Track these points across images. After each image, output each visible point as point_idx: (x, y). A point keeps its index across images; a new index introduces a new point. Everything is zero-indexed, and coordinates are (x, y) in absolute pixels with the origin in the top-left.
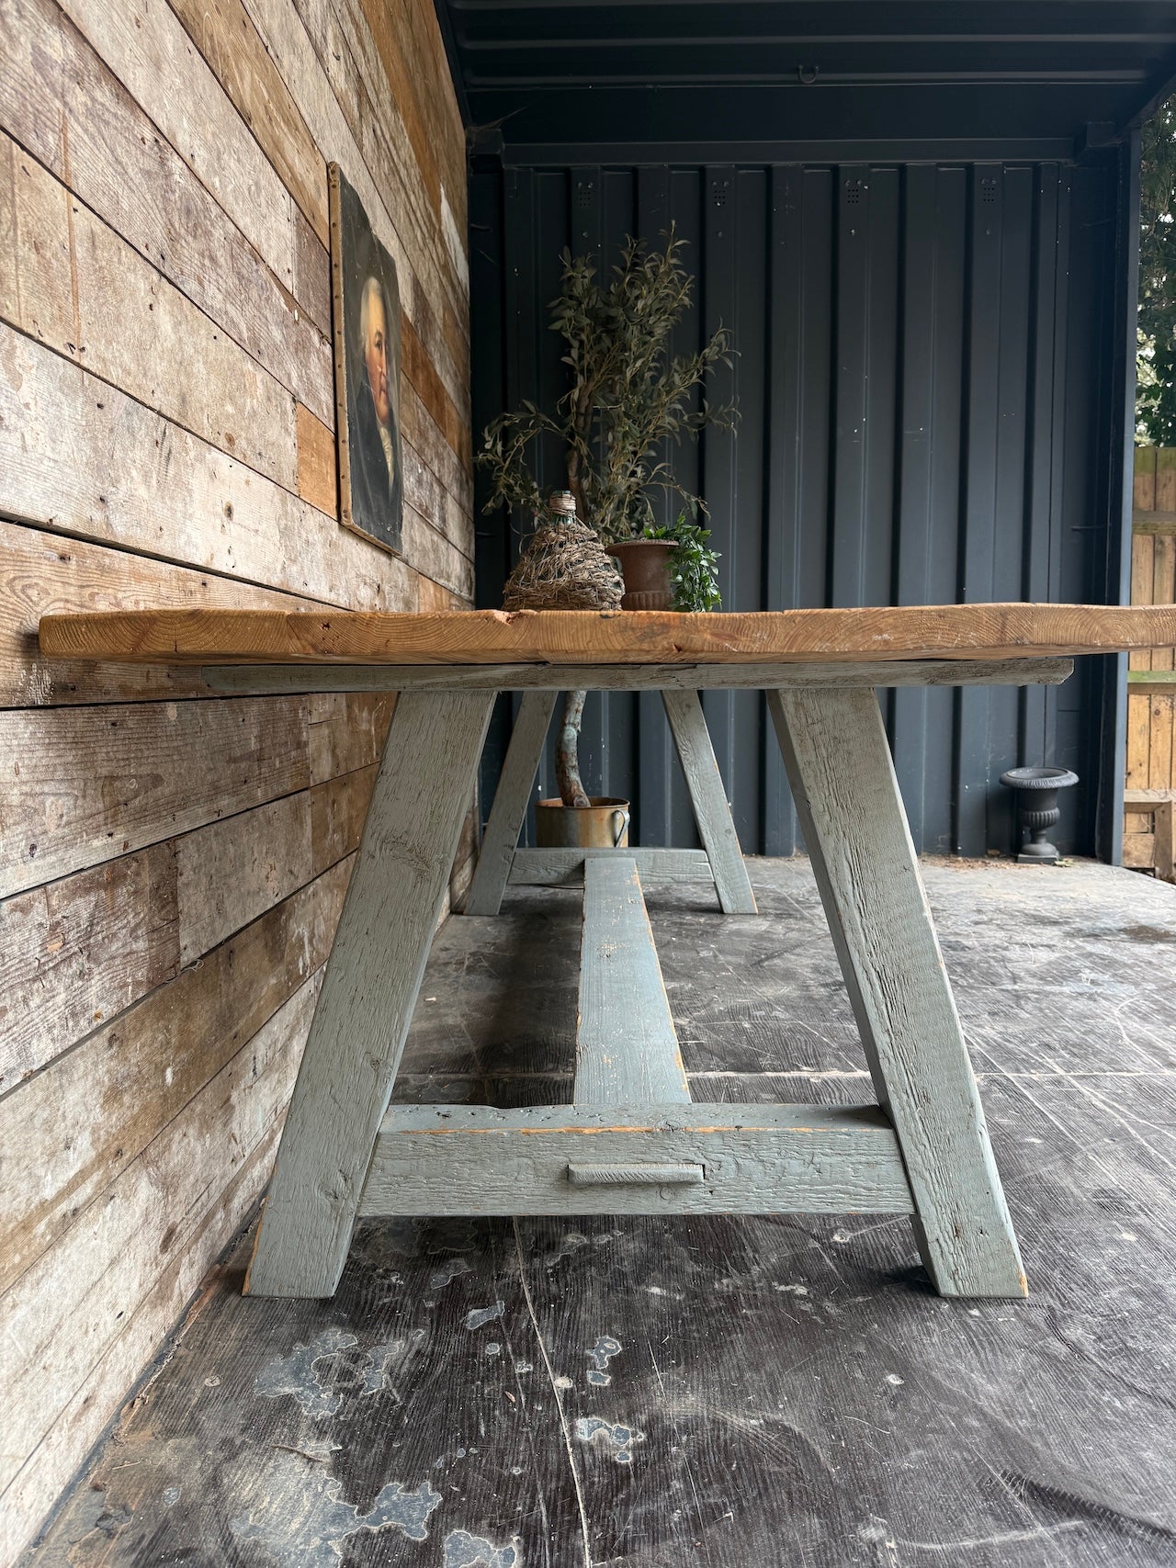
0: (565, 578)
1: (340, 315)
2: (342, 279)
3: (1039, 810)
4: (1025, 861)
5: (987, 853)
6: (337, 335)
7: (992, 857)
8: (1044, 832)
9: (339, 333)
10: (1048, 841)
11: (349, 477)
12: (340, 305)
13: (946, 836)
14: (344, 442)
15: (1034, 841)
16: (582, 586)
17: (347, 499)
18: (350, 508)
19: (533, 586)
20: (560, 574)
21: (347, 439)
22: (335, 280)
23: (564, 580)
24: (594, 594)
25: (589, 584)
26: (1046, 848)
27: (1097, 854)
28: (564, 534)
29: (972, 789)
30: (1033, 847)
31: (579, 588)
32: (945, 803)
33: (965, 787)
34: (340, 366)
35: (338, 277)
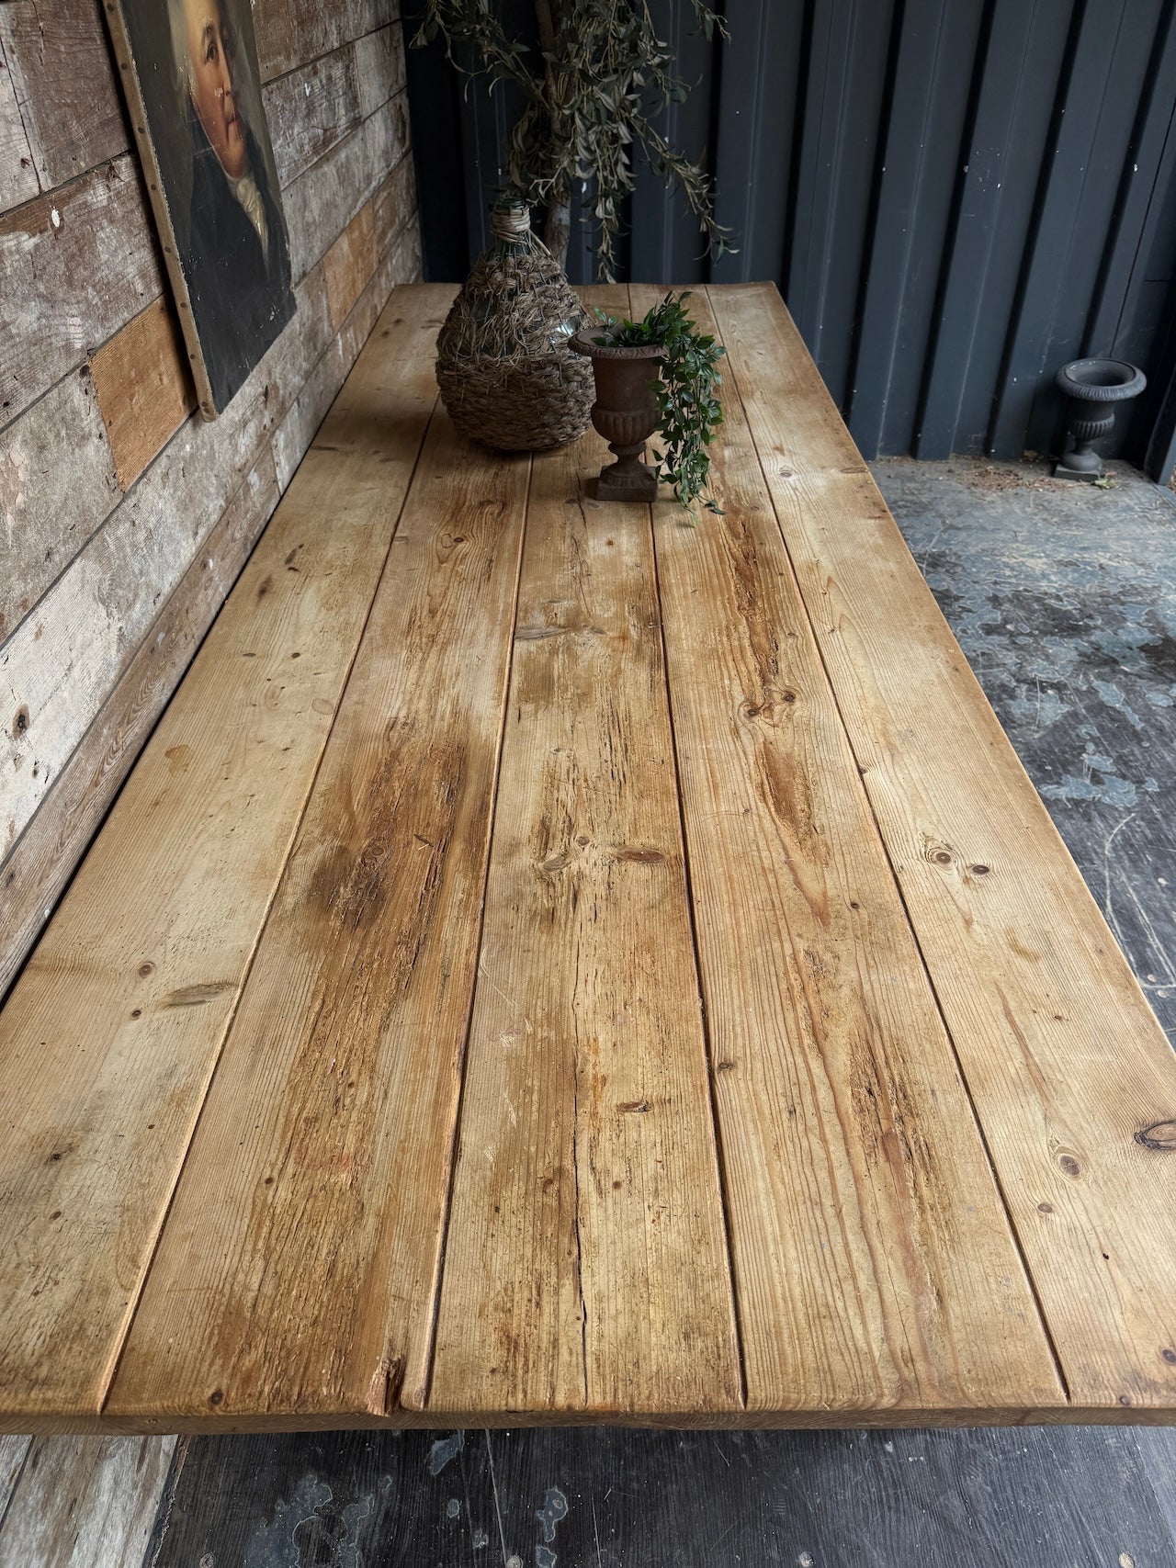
0: (518, 356)
1: (134, 96)
2: (125, 32)
3: (1092, 419)
4: (1062, 476)
5: (1023, 457)
6: (138, 136)
7: (1027, 461)
8: (1091, 442)
9: (141, 130)
10: (1094, 451)
11: (201, 355)
12: (132, 81)
13: (981, 435)
14: (184, 305)
15: (1078, 451)
16: (540, 366)
17: (204, 385)
18: (210, 399)
19: (473, 362)
20: (511, 348)
21: (188, 300)
22: (114, 35)
23: (514, 361)
24: (557, 373)
25: (550, 362)
26: (1090, 461)
27: (1145, 466)
28: (515, 276)
29: (1020, 382)
30: (1076, 459)
31: (536, 369)
32: (988, 395)
33: (1014, 379)
34: (154, 187)
35: (120, 31)
